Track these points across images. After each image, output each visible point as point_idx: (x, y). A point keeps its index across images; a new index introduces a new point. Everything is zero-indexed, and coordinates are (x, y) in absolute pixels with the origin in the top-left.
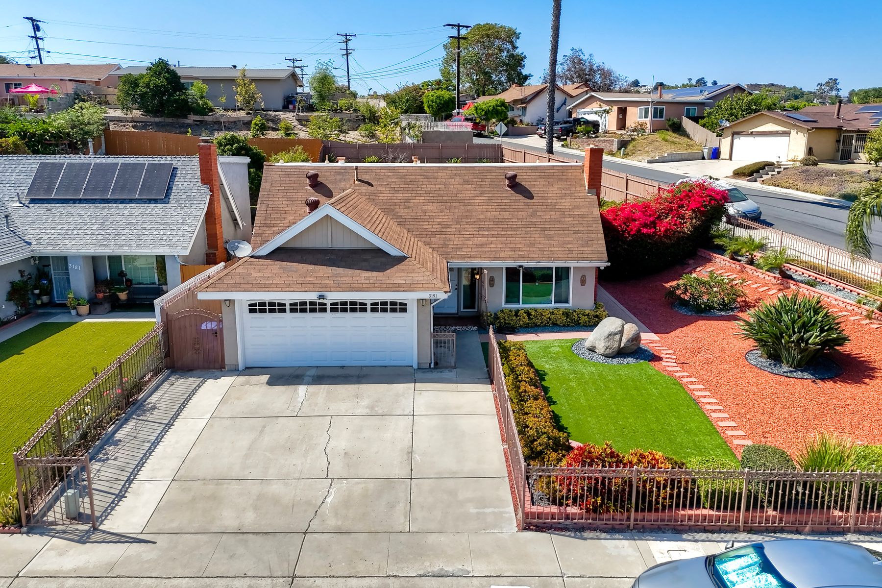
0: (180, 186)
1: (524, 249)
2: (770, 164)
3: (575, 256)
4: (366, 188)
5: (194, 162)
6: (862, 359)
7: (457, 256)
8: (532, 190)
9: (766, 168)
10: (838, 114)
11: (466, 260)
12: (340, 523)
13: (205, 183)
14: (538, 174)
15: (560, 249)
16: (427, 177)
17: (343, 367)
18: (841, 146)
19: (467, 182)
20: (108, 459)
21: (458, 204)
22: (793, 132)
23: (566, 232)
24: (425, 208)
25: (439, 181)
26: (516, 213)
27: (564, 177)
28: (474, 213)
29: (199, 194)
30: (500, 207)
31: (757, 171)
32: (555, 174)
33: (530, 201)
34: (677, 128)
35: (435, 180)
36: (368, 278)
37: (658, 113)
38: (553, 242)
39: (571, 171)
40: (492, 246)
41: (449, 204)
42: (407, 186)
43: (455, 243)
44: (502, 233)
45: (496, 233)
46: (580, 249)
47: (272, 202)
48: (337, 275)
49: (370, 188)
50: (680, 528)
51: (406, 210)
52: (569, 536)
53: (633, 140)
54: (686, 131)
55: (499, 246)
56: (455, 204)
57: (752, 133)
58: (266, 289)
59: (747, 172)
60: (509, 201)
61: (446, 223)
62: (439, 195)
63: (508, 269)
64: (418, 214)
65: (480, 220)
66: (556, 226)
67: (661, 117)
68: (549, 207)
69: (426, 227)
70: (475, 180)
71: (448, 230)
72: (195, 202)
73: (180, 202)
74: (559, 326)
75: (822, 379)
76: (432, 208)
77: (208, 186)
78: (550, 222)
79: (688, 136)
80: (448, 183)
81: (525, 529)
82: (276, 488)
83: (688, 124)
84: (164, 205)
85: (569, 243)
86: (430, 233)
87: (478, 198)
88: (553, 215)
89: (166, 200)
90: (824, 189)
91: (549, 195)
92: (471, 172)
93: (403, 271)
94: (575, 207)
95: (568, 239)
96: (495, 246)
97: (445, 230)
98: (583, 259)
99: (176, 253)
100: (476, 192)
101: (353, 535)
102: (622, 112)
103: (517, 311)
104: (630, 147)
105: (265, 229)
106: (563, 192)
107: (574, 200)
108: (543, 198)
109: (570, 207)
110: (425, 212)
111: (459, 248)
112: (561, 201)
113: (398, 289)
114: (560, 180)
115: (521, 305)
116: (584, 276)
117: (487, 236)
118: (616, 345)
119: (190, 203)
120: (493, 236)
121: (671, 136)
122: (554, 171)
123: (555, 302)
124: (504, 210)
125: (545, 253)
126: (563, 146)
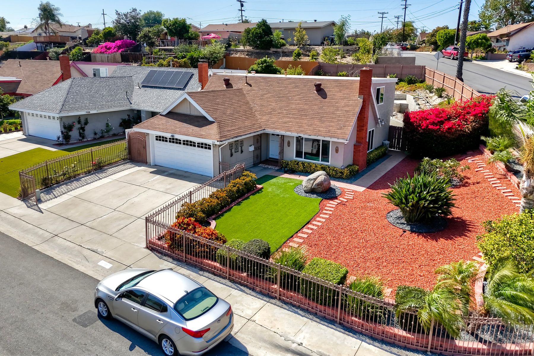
0: (191, 82)
1: (306, 127)
3: (331, 134)
4: (248, 88)
7: (270, 127)
8: (328, 94)
11: (274, 129)
14: (336, 84)
15: (324, 129)
16: (278, 83)
17: (186, 172)
20: (69, 185)
21: (285, 99)
23: (333, 120)
25: (283, 85)
26: (312, 107)
30: (306, 102)
32: (346, 85)
33: (324, 100)
35: (281, 85)
36: (193, 130)
38: (323, 125)
40: (290, 123)
41: (281, 99)
42: (267, 87)
43: (273, 120)
44: (299, 117)
45: (296, 116)
46: (335, 130)
48: (183, 127)
52: (158, 256)
55: (294, 124)
60: (312, 99)
61: (275, 109)
62: (279, 94)
63: (297, 137)
65: (292, 109)
66: (330, 116)
68: (332, 104)
69: (263, 110)
71: (274, 112)
72: (193, 91)
77: (201, 83)
78: (328, 113)
80: (287, 87)
81: (147, 248)
82: (96, 208)
84: (182, 91)
85: (331, 126)
87: (297, 96)
88: (332, 109)
89: (184, 89)
91: (336, 97)
92: (302, 81)
93: (208, 129)
94: (348, 106)
95: (332, 124)
96: (292, 124)
98: (334, 137)
100: (297, 93)
103: (299, 162)
106: (345, 96)
107: (348, 101)
108: (332, 99)
109: (344, 105)
111: (274, 123)
112: (340, 101)
114: (347, 88)
115: (301, 159)
116: (337, 147)
117: (291, 118)
120: (294, 118)
122: (346, 83)
123: (322, 161)
124: (306, 104)
125: (315, 130)
126: (517, 68)
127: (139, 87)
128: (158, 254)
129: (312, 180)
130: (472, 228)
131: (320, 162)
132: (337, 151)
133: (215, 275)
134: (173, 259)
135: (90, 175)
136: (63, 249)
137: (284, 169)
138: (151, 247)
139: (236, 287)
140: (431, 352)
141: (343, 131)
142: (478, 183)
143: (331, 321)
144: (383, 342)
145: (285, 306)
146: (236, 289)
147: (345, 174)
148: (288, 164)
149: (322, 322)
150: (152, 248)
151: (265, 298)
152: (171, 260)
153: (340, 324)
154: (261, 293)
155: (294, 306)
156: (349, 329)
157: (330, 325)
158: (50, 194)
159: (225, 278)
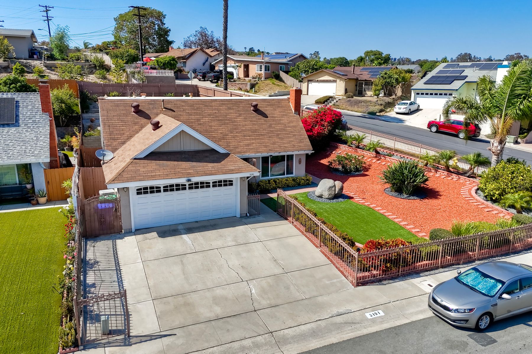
0: (25, 114)
2: (331, 97)
3: (297, 148)
4: (171, 113)
5: (31, 97)
6: (430, 188)
7: (236, 152)
9: (330, 99)
10: (354, 72)
11: (242, 154)
12: (268, 302)
13: (46, 112)
14: (267, 104)
15: (289, 145)
16: (206, 106)
17: (197, 222)
18: (358, 88)
21: (229, 122)
22: (338, 81)
23: (289, 136)
24: (210, 124)
26: (261, 126)
27: (280, 105)
28: (239, 127)
29: (42, 119)
30: (252, 123)
31: (327, 101)
32: (275, 103)
33: (267, 119)
34: (278, 77)
35: (211, 108)
36: (213, 167)
37: (267, 69)
38: (284, 141)
39: (283, 102)
41: (223, 122)
42: (196, 111)
43: (234, 144)
44: (257, 137)
45: (254, 137)
46: (298, 144)
47: (111, 124)
48: (193, 167)
49: (173, 113)
50: (418, 271)
51: (199, 126)
52: (377, 285)
53: (257, 83)
54: (282, 79)
55: (257, 145)
56: (227, 122)
57: (318, 81)
58: (154, 178)
59: (322, 101)
60: (256, 119)
61: (225, 133)
62: (216, 117)
63: (262, 158)
64: (207, 128)
65: (243, 130)
66: (283, 132)
67: (269, 70)
68: (277, 122)
70: (234, 107)
71: (227, 137)
72: (40, 125)
73: (29, 126)
74: (290, 186)
75: (423, 199)
76: (215, 124)
77: (47, 113)
78: (280, 130)
79: (284, 82)
80: (219, 109)
81: (357, 286)
82: (219, 292)
83: (283, 75)
84: (16, 128)
85: (292, 142)
86: (218, 139)
87: (239, 118)
88: (280, 126)
89: (17, 124)
90: (360, 109)
91: (275, 115)
93: (231, 162)
94: (291, 122)
95: (291, 139)
96: (255, 145)
97: (225, 137)
98: (301, 150)
99: (40, 161)
100: (237, 114)
101: (281, 306)
102: (247, 67)
103: (269, 181)
104: (257, 87)
105: (112, 141)
106: (282, 113)
107: (288, 118)
108: (273, 117)
109: (288, 122)
110: (211, 126)
111: (236, 147)
112: (282, 118)
113: (233, 172)
114: (279, 107)
115: (270, 177)
116: (300, 159)
117: (250, 140)
118: (333, 193)
119: (37, 125)
120: (253, 139)
121: (277, 82)
123: (287, 174)
125: (281, 147)
126: (216, 86)
132: (300, 162)
141: (304, 144)
153: (511, 252)
155: (485, 258)
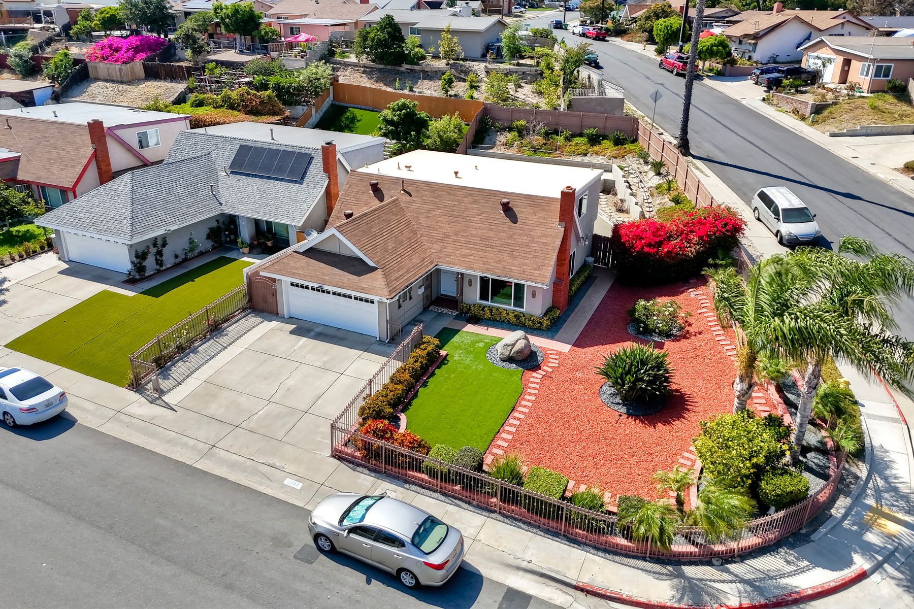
0: (311, 172)
1: (494, 264)
4: (406, 197)
7: (445, 261)
8: (519, 215)
12: (255, 426)
13: (326, 172)
14: (529, 202)
15: (518, 269)
19: (475, 202)
20: (187, 361)
21: (462, 220)
23: (528, 255)
25: (456, 198)
26: (499, 234)
27: (548, 208)
28: (470, 229)
29: (321, 180)
30: (490, 227)
33: (514, 225)
34: (900, 92)
36: (349, 280)
37: (882, 72)
38: (515, 262)
40: (472, 257)
41: (456, 219)
43: (448, 250)
46: (532, 271)
49: (409, 198)
52: (349, 467)
53: (835, 104)
55: (477, 258)
61: (448, 234)
63: (481, 278)
65: (472, 235)
66: (523, 249)
67: (886, 75)
68: (525, 232)
69: (433, 234)
71: (448, 239)
72: (318, 186)
73: (308, 185)
77: (328, 174)
78: (520, 245)
80: (461, 201)
81: (333, 456)
84: (298, 186)
85: (526, 265)
87: (477, 217)
88: (525, 239)
89: (301, 181)
92: (482, 193)
93: (372, 277)
94: (546, 236)
95: (527, 261)
99: (293, 224)
101: (255, 434)
102: (847, 63)
103: (484, 307)
106: (541, 220)
107: (545, 229)
108: (525, 224)
109: (540, 235)
112: (536, 228)
114: (544, 210)
115: (489, 303)
117: (472, 249)
118: (507, 353)
122: (542, 201)
123: (514, 306)
124: (491, 230)
125: (506, 270)
126: (764, 99)
127: (226, 172)
128: (349, 465)
129: (509, 345)
130: (691, 405)
131: (512, 307)
132: (534, 296)
133: (423, 488)
134: (369, 470)
135: (207, 341)
136: (233, 466)
137: (465, 315)
138: (338, 455)
139: (450, 502)
140: (649, 557)
141: (541, 273)
142: (700, 333)
143: (555, 534)
144: (606, 551)
145: (506, 520)
146: (451, 504)
147: (545, 325)
148: (470, 309)
149: (546, 536)
150: (339, 457)
151: (484, 513)
152: (367, 472)
153: (564, 536)
154: (478, 507)
155: (516, 519)
156: (573, 541)
157: (555, 538)
158: (169, 379)
159: (436, 491)
